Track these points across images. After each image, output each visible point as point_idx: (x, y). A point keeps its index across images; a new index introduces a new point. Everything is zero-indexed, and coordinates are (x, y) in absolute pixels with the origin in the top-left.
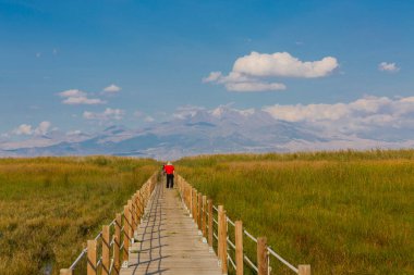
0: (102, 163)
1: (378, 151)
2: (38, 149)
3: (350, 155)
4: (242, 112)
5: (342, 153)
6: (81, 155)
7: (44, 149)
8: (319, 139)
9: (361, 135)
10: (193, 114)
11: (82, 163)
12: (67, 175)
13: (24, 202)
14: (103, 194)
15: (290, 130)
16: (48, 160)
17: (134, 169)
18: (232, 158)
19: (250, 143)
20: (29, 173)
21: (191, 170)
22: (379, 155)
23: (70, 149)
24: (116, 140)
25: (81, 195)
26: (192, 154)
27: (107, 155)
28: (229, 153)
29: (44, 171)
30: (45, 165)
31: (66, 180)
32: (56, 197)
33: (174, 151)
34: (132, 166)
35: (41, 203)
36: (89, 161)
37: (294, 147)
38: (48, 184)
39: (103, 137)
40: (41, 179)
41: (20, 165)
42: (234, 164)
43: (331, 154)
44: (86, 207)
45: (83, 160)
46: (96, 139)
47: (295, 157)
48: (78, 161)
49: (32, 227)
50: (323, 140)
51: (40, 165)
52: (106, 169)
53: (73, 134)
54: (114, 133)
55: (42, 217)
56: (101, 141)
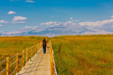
1: (109, 35)
2: (16, 34)
5: (99, 35)
11: (27, 38)
12: (22, 41)
15: (85, 29)
18: (68, 37)
19: (74, 32)
20: (11, 41)
25: (24, 47)
29: (15, 40)
31: (21, 43)
33: (53, 35)
35: (12, 49)
36: (29, 37)
37: (87, 33)
38: (16, 43)
40: (14, 42)
41: (9, 38)
46: (32, 31)
47: (86, 36)
50: (94, 32)
52: (33, 40)
55: (9, 53)
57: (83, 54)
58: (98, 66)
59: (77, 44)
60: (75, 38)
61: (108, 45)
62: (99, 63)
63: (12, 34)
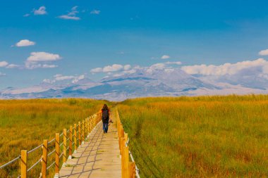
0: (72, 103)
1: (253, 95)
2: (34, 94)
3: (234, 98)
5: (229, 97)
8: (216, 88)
11: (60, 103)
12: (48, 111)
13: (14, 129)
15: (196, 82)
16: (36, 101)
18: (157, 100)
19: (171, 90)
20: (23, 109)
22: (254, 98)
25: (53, 124)
29: (33, 108)
30: (34, 104)
31: (46, 114)
35: (25, 130)
36: (65, 102)
37: (200, 93)
38: (34, 116)
40: (29, 113)
46: (72, 87)
47: (199, 99)
48: (58, 101)
49: (12, 146)
50: (218, 88)
51: (30, 104)
52: (75, 107)
55: (21, 140)
57: (194, 142)
58: (231, 170)
59: (178, 118)
60: (174, 103)
62: (233, 163)
63: (23, 95)
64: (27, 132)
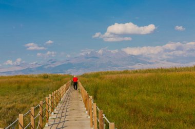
0: (46, 77)
1: (176, 69)
2: (16, 72)
3: (162, 70)
4: (112, 51)
5: (158, 69)
6: (36, 74)
7: (19, 71)
9: (169, 60)
10: (89, 53)
11: (36, 78)
13: (7, 97)
14: (44, 92)
15: (135, 59)
16: (20, 76)
17: (61, 80)
18: (107, 73)
19: (117, 66)
20: (10, 83)
21: (87, 79)
22: (176, 70)
23: (31, 71)
24: (53, 66)
25: (34, 93)
26: (89, 72)
27: (48, 73)
28: (106, 71)
29: (18, 82)
30: (18, 79)
31: (28, 86)
32: (22, 94)
33: (81, 70)
34: (60, 78)
36: (40, 77)
37: (137, 67)
38: (19, 88)
39: (47, 65)
40: (16, 85)
41: (7, 79)
42: (108, 76)
43: (153, 70)
44: (36, 98)
45: (37, 76)
46: (44, 66)
47: (137, 71)
48: (35, 76)
49: (9, 108)
50: (150, 63)
51: (16, 79)
52: (47, 80)
53: (33, 64)
54: (52, 63)
56: (46, 67)
59: (123, 86)
61: (174, 86)
64: (16, 98)
